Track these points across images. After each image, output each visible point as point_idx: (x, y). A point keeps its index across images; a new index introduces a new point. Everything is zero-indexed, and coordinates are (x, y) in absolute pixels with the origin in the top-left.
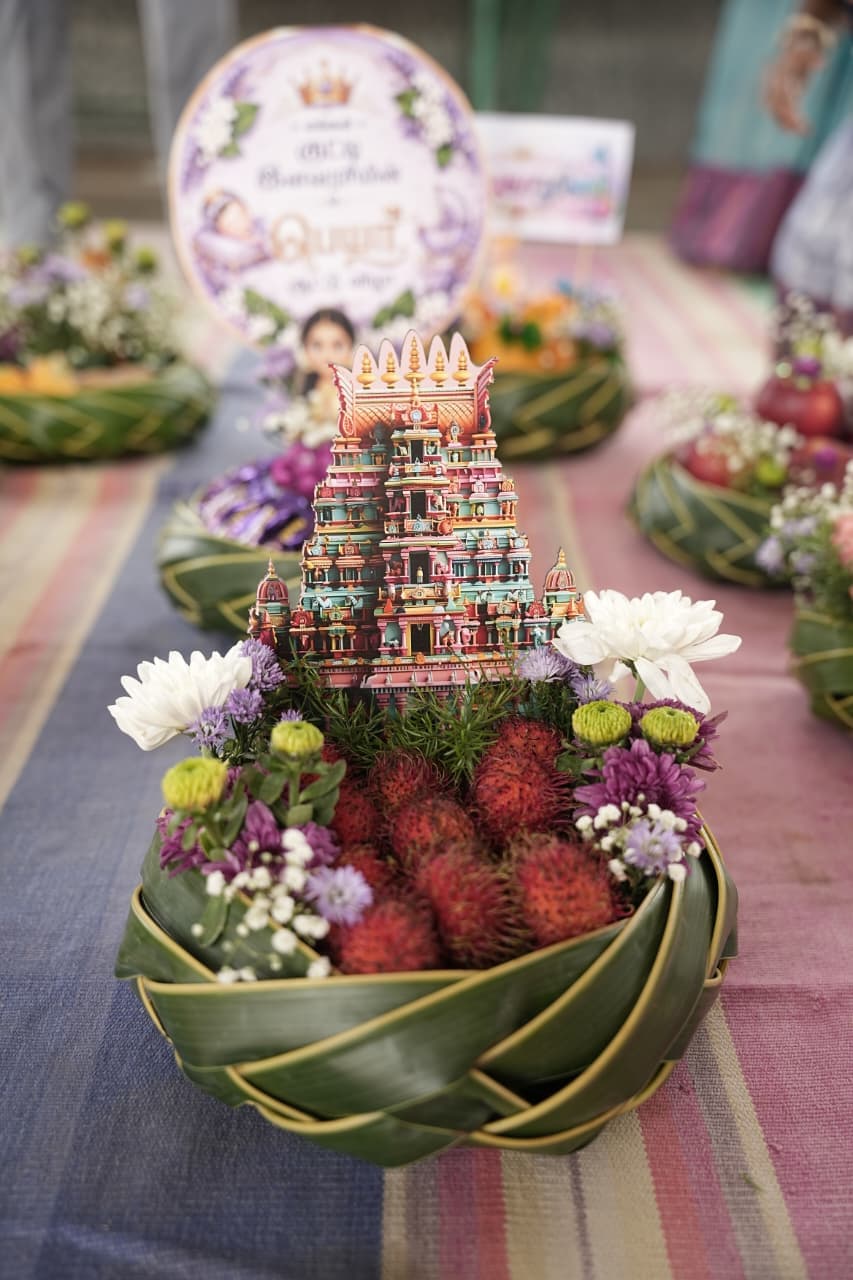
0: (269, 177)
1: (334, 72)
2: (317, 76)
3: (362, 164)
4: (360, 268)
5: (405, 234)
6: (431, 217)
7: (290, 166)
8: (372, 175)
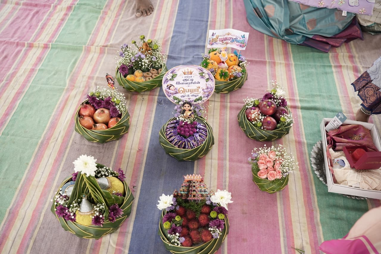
0: (178, 83)
1: (189, 71)
2: (186, 71)
3: (193, 82)
4: (192, 94)
5: (200, 90)
6: (205, 88)
7: (182, 82)
8: (195, 83)
